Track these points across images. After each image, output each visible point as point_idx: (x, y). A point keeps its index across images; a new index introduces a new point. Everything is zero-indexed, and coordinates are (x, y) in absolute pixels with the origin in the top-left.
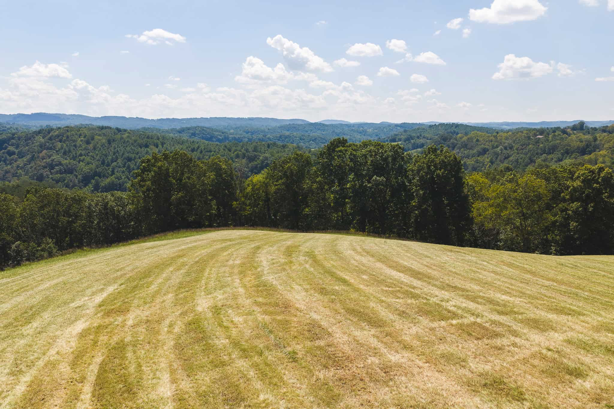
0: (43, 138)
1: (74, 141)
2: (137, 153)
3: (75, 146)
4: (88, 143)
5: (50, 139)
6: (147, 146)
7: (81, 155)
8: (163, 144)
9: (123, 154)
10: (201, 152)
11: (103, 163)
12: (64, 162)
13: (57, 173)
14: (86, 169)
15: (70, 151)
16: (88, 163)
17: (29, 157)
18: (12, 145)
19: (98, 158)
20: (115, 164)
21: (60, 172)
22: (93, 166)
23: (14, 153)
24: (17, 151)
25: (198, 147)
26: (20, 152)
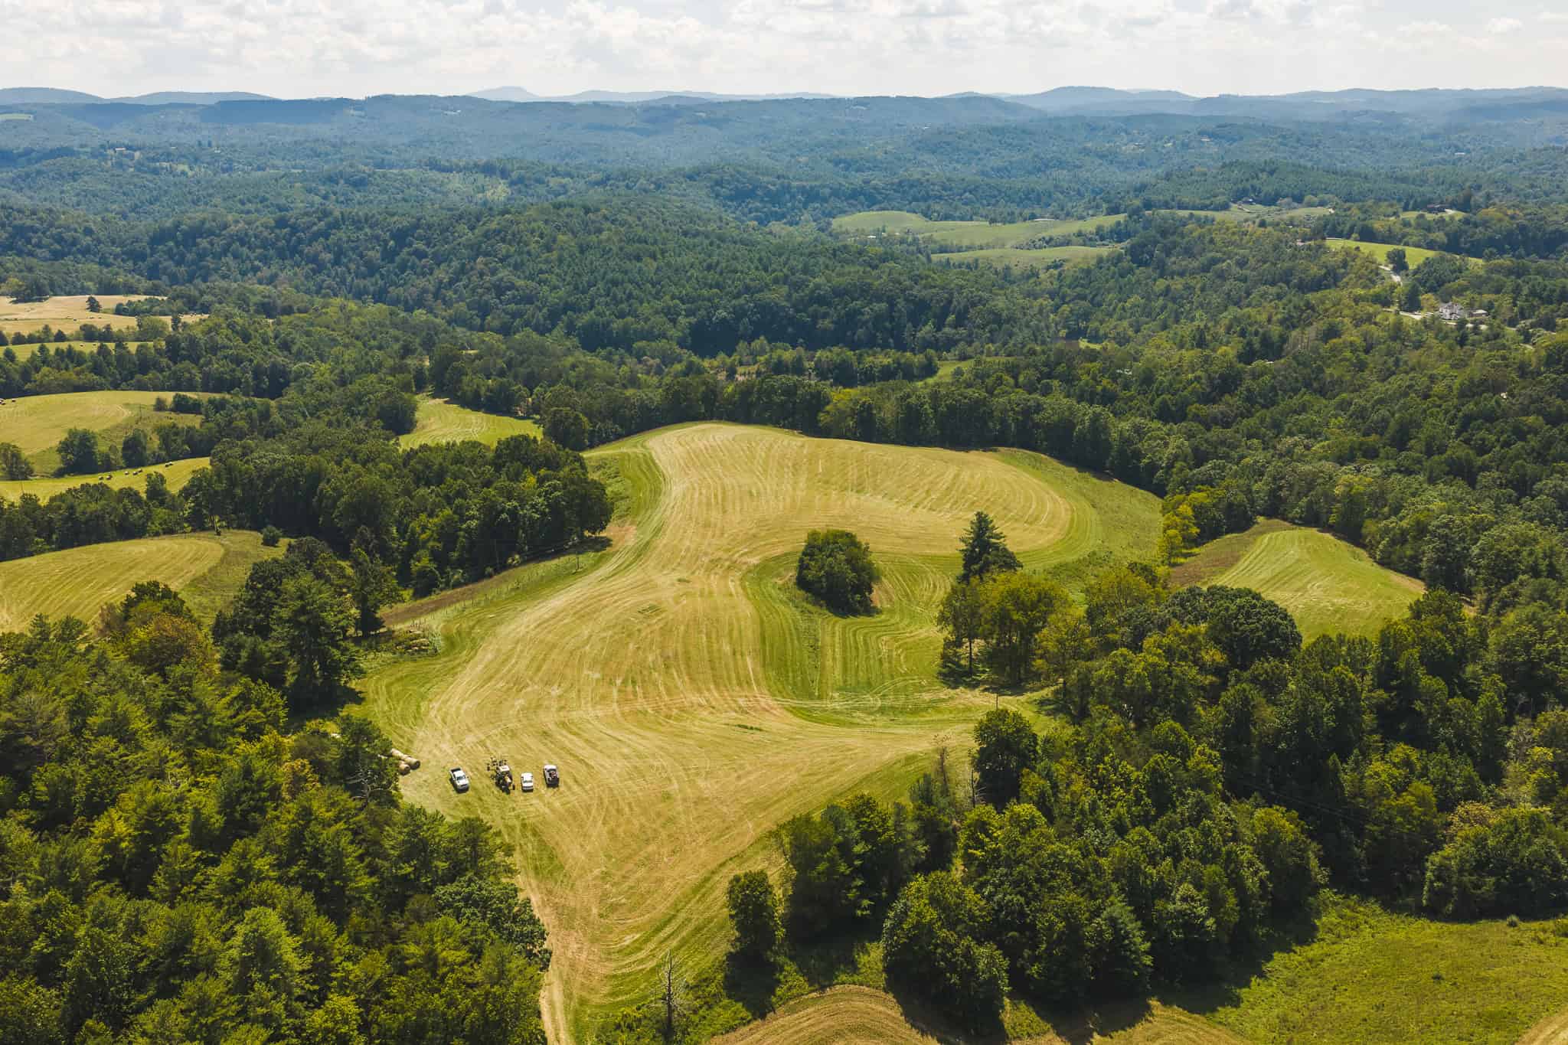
0: (472, 228)
1: (527, 244)
2: (625, 273)
3: (529, 253)
4: (549, 250)
5: (486, 235)
6: (638, 258)
7: (541, 272)
8: (663, 252)
9: (605, 274)
11: (576, 288)
12: (520, 283)
13: (509, 302)
14: (553, 298)
15: (523, 263)
16: (555, 288)
17: (455, 264)
18: (420, 238)
19: (568, 279)
20: (593, 290)
21: (513, 300)
22: (561, 293)
23: (424, 255)
24: (430, 251)
25: (718, 263)
26: (435, 255)
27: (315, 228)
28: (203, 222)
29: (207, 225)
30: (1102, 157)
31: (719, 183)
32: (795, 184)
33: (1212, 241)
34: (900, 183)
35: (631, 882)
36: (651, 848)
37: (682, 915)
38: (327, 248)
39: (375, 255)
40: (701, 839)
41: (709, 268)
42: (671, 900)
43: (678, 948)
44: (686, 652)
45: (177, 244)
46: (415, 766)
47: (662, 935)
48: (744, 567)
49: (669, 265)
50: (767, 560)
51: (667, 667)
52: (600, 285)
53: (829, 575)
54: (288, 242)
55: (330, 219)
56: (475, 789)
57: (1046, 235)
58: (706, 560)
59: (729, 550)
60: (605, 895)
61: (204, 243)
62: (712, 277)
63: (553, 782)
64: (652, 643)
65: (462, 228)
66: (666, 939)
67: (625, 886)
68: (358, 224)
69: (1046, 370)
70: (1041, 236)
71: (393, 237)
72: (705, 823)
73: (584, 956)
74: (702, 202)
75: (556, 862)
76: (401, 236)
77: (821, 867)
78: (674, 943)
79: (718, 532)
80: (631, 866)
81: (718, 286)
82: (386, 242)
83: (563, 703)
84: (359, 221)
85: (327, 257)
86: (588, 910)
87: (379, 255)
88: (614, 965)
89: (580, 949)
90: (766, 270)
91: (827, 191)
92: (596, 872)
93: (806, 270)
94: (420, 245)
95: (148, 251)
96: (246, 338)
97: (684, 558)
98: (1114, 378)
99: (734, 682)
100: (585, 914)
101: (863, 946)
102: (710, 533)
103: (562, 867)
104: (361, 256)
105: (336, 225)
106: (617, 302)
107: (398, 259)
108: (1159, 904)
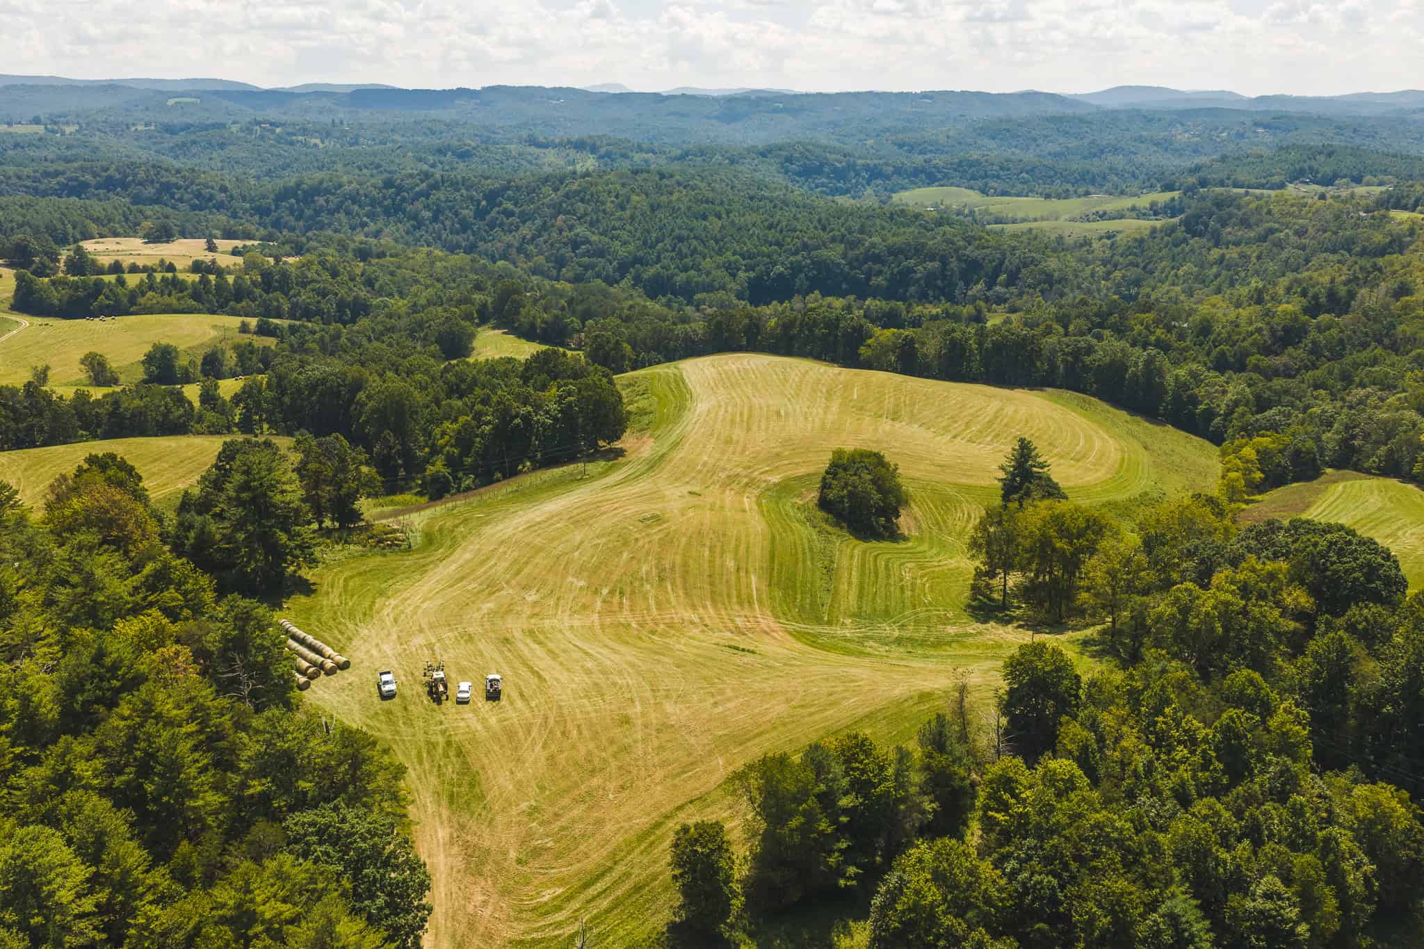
0: (556, 190)
1: (603, 203)
2: (691, 230)
3: (604, 211)
4: (623, 208)
5: (567, 196)
6: (705, 218)
7: (614, 228)
8: (728, 212)
9: (672, 230)
10: (781, 231)
11: (645, 243)
12: (594, 238)
13: (583, 255)
14: (622, 252)
15: (598, 221)
16: (625, 243)
17: (538, 222)
18: (509, 199)
19: (638, 235)
20: (660, 245)
21: (587, 254)
22: (631, 248)
23: (512, 214)
24: (517, 210)
25: (779, 222)
26: (522, 213)
27: (417, 189)
28: (321, 183)
29: (325, 185)
30: (1157, 144)
31: (789, 160)
32: (860, 162)
33: (1269, 212)
34: (960, 164)
35: (563, 821)
36: (595, 781)
37: (621, 868)
38: (427, 207)
39: (467, 213)
40: (659, 774)
41: (770, 227)
42: (609, 848)
43: (608, 911)
44: (685, 564)
45: (298, 201)
46: (344, 666)
47: (592, 891)
48: (764, 485)
49: (733, 223)
50: (789, 479)
51: (661, 579)
52: (667, 241)
53: (851, 495)
54: (394, 200)
55: (431, 181)
56: (403, 697)
57: (1101, 209)
58: (723, 475)
59: (749, 467)
60: (530, 835)
61: (321, 201)
62: (772, 235)
63: (493, 695)
64: (648, 554)
65: (547, 190)
66: (594, 898)
67: (556, 826)
68: (455, 185)
69: (1098, 320)
70: (1094, 210)
71: (485, 197)
72: (666, 755)
73: (488, 911)
74: (770, 173)
75: (477, 790)
76: (493, 197)
77: (794, 823)
78: (605, 904)
79: (739, 449)
80: (566, 801)
81: (778, 244)
82: (479, 202)
83: (537, 610)
84: (457, 183)
85: (427, 214)
86: (505, 853)
87: (472, 214)
88: (523, 926)
89: (485, 903)
90: (824, 229)
91: (891, 169)
92: (524, 806)
93: (862, 231)
94: (509, 205)
95: (273, 207)
96: (335, 274)
97: (700, 472)
98: (1169, 329)
99: (735, 600)
100: (500, 857)
101: (846, 927)
102: (731, 449)
103: (483, 797)
104: (456, 214)
105: (435, 186)
106: (681, 256)
107: (488, 217)
108: (1234, 900)
